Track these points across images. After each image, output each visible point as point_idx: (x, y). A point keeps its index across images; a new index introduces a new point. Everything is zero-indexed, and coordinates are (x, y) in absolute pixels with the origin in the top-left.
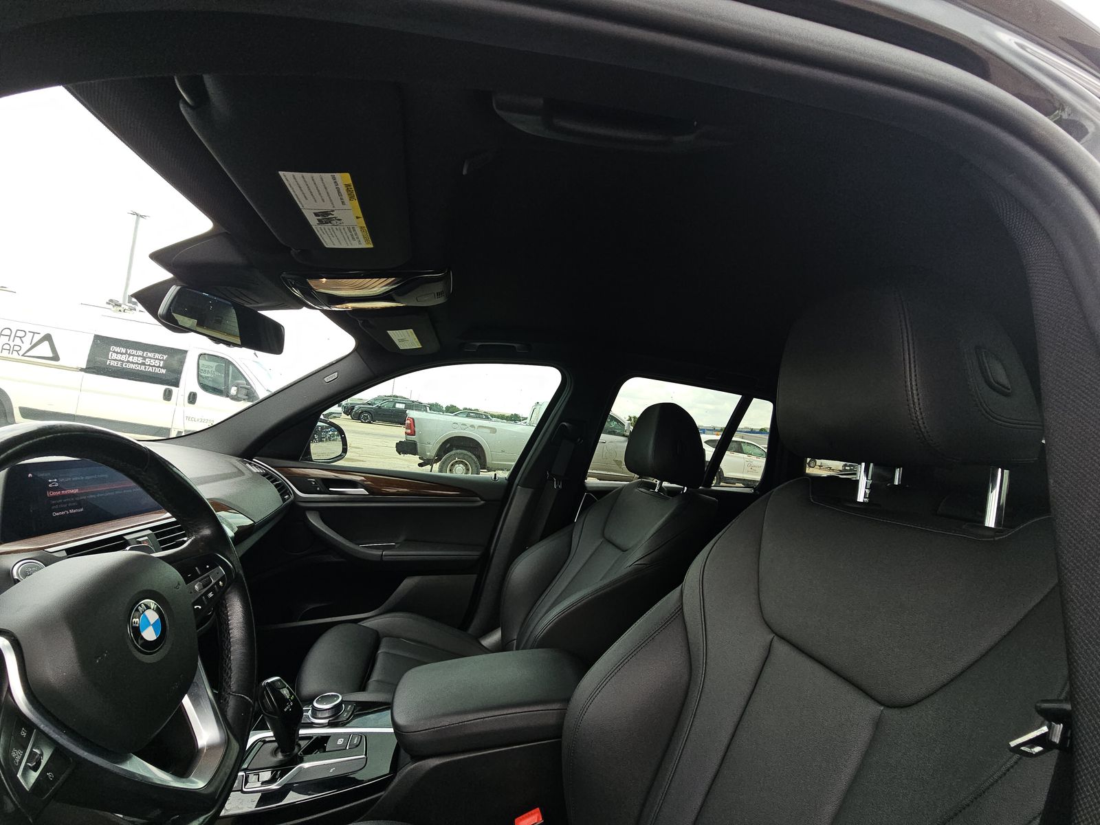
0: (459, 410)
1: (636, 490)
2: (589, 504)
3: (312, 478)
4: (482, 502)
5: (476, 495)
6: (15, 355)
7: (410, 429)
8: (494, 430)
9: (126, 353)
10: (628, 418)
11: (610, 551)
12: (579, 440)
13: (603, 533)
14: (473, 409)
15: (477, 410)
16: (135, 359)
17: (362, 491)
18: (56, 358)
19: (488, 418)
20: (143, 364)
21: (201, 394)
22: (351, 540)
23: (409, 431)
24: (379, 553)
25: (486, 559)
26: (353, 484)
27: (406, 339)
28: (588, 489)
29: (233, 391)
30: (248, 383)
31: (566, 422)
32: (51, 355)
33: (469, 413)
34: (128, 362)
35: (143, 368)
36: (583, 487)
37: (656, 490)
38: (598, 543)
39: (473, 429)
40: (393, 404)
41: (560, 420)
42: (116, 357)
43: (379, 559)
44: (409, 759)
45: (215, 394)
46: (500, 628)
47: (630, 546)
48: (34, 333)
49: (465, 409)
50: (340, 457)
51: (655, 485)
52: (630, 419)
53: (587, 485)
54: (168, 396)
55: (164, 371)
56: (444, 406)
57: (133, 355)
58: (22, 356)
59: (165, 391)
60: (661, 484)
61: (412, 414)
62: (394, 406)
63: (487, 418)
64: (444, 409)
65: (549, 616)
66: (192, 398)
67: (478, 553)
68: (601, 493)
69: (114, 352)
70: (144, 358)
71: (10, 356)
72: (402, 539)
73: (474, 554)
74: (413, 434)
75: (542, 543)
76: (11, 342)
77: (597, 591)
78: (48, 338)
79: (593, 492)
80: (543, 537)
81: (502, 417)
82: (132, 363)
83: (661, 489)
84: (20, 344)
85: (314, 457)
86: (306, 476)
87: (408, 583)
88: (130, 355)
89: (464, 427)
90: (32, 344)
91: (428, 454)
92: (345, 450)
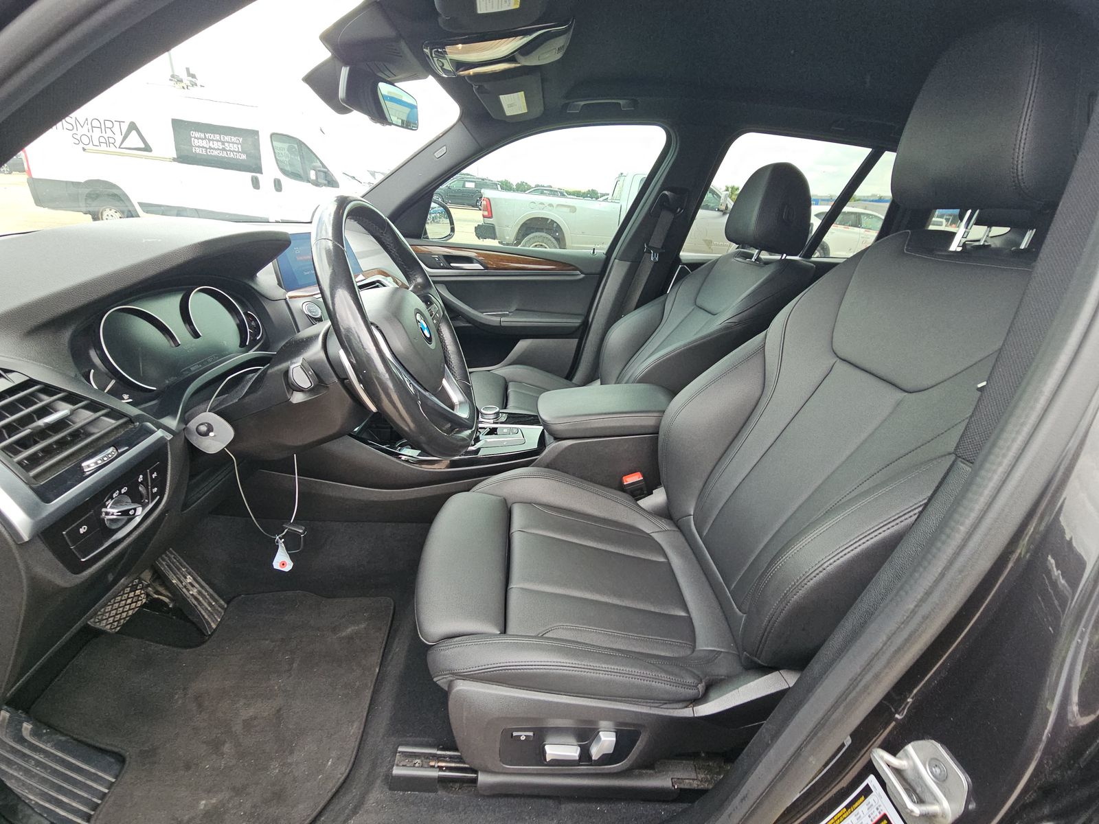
0: (530, 188)
1: (733, 260)
2: (683, 274)
3: (435, 255)
4: (582, 276)
5: (577, 269)
6: (112, 148)
7: (487, 210)
8: (573, 209)
9: (205, 138)
10: (725, 188)
11: (702, 314)
12: (678, 210)
13: (695, 302)
14: (545, 185)
15: (551, 187)
16: (216, 145)
17: (477, 266)
18: (147, 148)
19: (564, 195)
20: (224, 149)
21: (285, 181)
22: (474, 308)
23: (486, 213)
24: (498, 319)
25: (585, 326)
26: (468, 260)
27: (514, 104)
28: (683, 262)
29: (313, 175)
30: (324, 166)
31: (668, 191)
32: (142, 146)
33: (540, 190)
34: (210, 148)
35: (224, 154)
36: (678, 260)
37: (753, 260)
38: (691, 310)
39: (550, 208)
40: (462, 183)
41: (661, 189)
42: (199, 143)
43: (498, 325)
44: (552, 440)
45: (297, 179)
46: (599, 380)
47: (721, 309)
48: (120, 122)
49: (537, 186)
50: (450, 236)
51: (751, 256)
52: (727, 190)
53: (681, 258)
54: (256, 184)
55: (244, 157)
56: (514, 184)
57: (213, 140)
58: (119, 148)
59: (252, 178)
60: (759, 253)
61: (487, 193)
62: (464, 186)
63: (562, 195)
64: (515, 187)
65: (646, 361)
66: (278, 185)
67: (580, 321)
68: (695, 266)
69: (195, 138)
70: (223, 143)
71: (108, 149)
72: (513, 309)
73: (576, 322)
74: (490, 216)
75: (637, 311)
76: (104, 134)
77: (689, 343)
78: (133, 127)
79: (687, 264)
80: (637, 307)
81: (578, 194)
82: (214, 149)
83: (758, 259)
84: (112, 135)
85: (430, 236)
86: (431, 253)
87: (522, 345)
88: (209, 140)
89: (542, 206)
90: (123, 134)
91: (508, 238)
92: (453, 230)
